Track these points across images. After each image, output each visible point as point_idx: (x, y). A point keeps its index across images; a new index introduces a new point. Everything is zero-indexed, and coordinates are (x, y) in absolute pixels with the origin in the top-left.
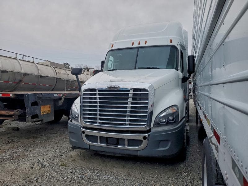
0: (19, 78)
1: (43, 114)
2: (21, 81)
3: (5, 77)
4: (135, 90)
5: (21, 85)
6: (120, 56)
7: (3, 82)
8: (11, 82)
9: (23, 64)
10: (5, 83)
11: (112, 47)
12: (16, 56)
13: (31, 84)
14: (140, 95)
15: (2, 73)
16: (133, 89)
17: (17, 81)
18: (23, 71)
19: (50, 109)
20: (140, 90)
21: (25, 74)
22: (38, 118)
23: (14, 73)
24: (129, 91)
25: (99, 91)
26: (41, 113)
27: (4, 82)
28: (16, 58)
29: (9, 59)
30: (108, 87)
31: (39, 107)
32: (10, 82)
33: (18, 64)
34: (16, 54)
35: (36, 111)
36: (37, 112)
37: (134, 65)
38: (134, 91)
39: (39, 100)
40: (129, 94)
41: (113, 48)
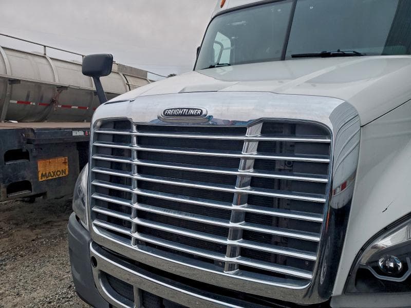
0: (49, 95)
1: (44, 179)
2: (53, 101)
3: (20, 92)
4: (270, 126)
5: (55, 109)
6: (242, 25)
7: (16, 102)
8: (34, 104)
9: (56, 67)
10: (23, 105)
11: (222, 6)
12: (45, 50)
13: (77, 107)
14: (291, 148)
15: (10, 84)
16: (260, 121)
17: (46, 101)
18: (58, 82)
19: (67, 167)
20: (292, 127)
21: (61, 88)
22: (31, 190)
23: (39, 85)
24: (242, 131)
25: (140, 127)
26: (38, 178)
27: (18, 102)
28: (45, 54)
29: (30, 57)
30: (166, 114)
31: (32, 162)
32: (31, 103)
33: (48, 67)
34: (45, 46)
35: (22, 172)
36: (27, 175)
37: (281, 48)
38: (264, 133)
39: (31, 146)
40: (242, 142)
41: (225, 7)
